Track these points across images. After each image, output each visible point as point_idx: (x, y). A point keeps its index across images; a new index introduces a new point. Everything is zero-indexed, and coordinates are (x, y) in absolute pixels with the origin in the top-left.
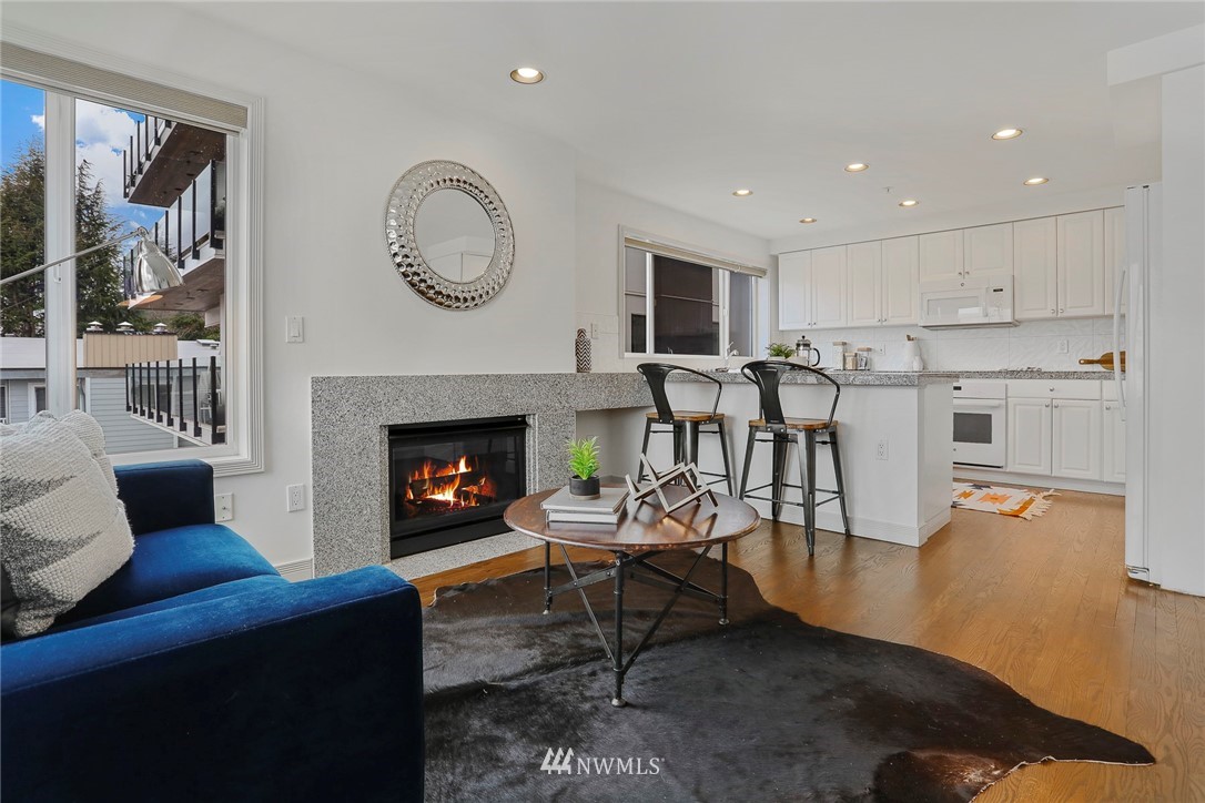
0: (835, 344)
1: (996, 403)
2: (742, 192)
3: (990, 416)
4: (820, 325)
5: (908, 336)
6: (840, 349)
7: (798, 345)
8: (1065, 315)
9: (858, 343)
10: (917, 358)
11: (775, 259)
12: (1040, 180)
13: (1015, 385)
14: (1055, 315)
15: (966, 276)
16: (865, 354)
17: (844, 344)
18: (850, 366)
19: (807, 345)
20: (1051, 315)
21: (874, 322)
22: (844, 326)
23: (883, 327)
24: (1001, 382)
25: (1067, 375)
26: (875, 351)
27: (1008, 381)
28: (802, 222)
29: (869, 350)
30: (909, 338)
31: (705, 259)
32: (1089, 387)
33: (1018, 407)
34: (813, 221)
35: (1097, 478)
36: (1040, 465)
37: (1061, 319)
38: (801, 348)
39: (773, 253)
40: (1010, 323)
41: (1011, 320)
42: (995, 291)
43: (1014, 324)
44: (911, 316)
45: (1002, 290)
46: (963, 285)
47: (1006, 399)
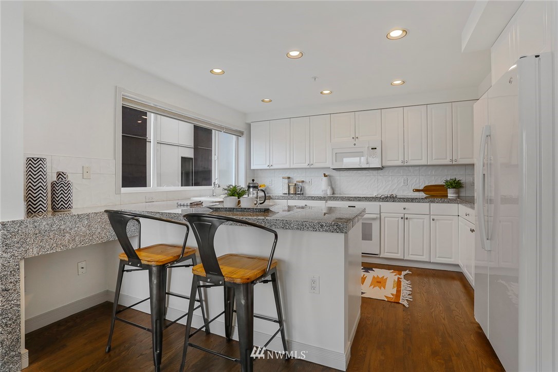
0: (283, 178)
1: (374, 216)
2: (217, 71)
3: (371, 224)
4: (275, 167)
5: (324, 174)
6: (286, 181)
7: (249, 187)
8: (408, 164)
9: (297, 178)
10: (329, 187)
11: (249, 126)
12: (400, 82)
13: (385, 205)
14: (403, 164)
15: (357, 140)
16: (301, 184)
17: (289, 178)
18: (292, 192)
19: (255, 187)
20: (401, 164)
21: (305, 166)
22: (289, 167)
23: (310, 169)
24: (377, 204)
25: (412, 200)
26: (306, 182)
27: (381, 203)
28: (263, 101)
29: (303, 182)
30: (325, 175)
31: (207, 123)
32: (424, 207)
33: (386, 219)
34: (271, 101)
35: (427, 260)
36: (398, 253)
37: (406, 166)
38: (251, 190)
39: (247, 122)
40: (380, 168)
41: (380, 166)
42: (372, 149)
43: (382, 168)
44: (326, 162)
45: (376, 148)
46: (355, 145)
47: (380, 214)
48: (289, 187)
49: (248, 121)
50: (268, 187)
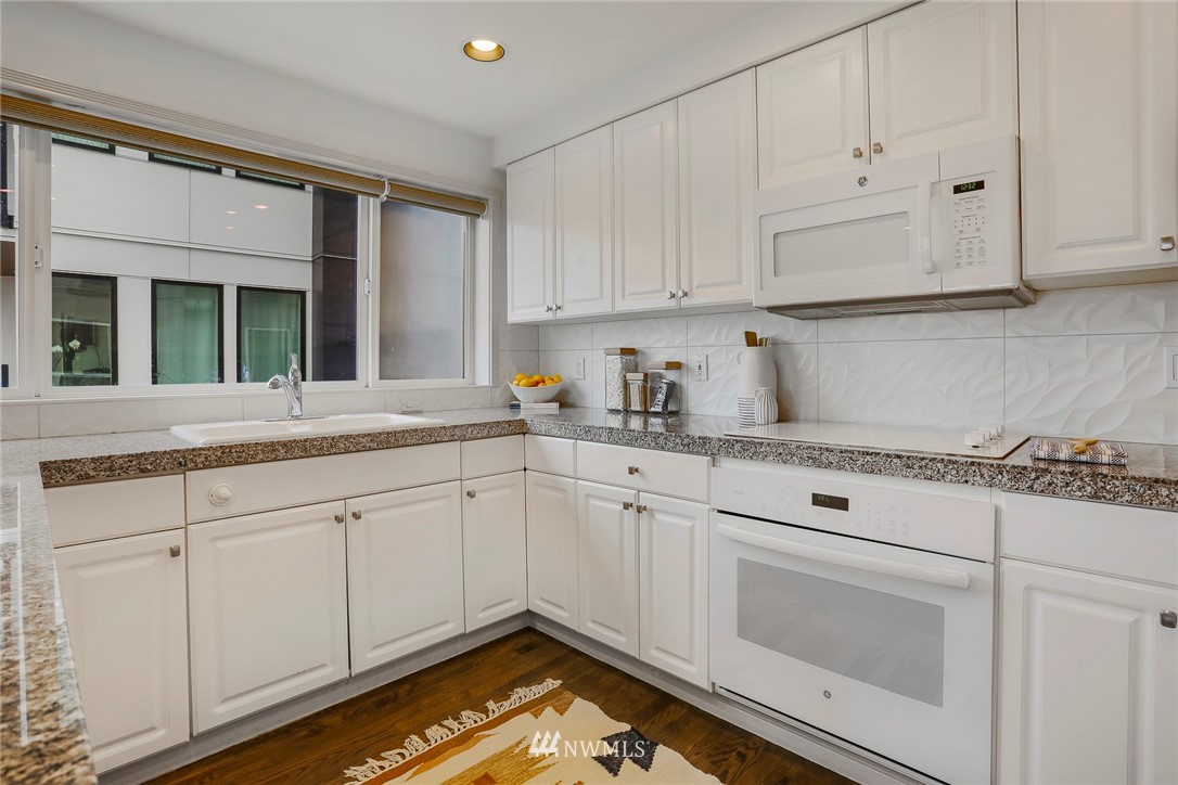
0: (609, 352)
4: (570, 312)
5: (747, 335)
6: (616, 362)
9: (660, 348)
10: (763, 390)
11: (501, 175)
15: (877, 158)
16: (668, 375)
17: (628, 351)
18: (636, 406)
21: (663, 302)
23: (684, 313)
24: (978, 500)
26: (687, 368)
27: (1003, 499)
29: (676, 366)
30: (751, 339)
33: (1038, 598)
39: (495, 163)
40: (1009, 292)
41: (1009, 282)
42: (958, 189)
43: (1021, 296)
44: (739, 281)
45: (980, 185)
46: (862, 181)
47: (996, 564)
48: (626, 386)
49: (499, 163)
50: (573, 385)
